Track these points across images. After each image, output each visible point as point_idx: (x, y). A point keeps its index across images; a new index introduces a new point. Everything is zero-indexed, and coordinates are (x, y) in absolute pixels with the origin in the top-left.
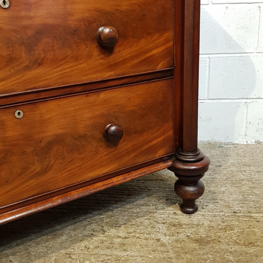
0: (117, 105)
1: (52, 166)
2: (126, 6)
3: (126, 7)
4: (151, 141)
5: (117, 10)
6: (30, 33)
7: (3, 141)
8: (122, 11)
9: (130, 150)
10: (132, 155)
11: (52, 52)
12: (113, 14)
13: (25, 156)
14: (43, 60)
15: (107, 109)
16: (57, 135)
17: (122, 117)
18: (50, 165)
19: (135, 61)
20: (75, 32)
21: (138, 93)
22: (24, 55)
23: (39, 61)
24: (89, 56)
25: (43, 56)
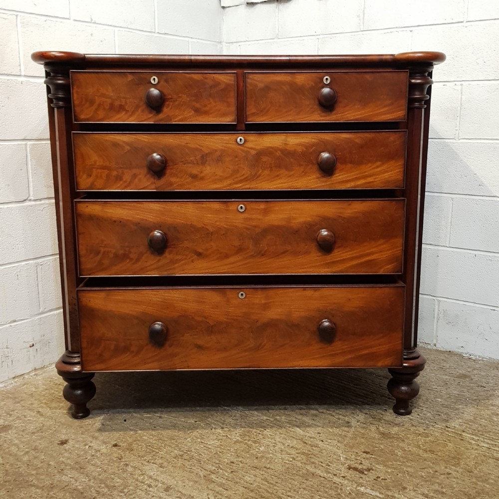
0: (334, 303)
1: (264, 345)
2: (349, 213)
3: (349, 215)
4: (371, 347)
5: (339, 216)
6: (258, 230)
7: (226, 315)
8: (344, 218)
9: (346, 350)
10: (349, 356)
11: (274, 247)
12: (335, 220)
13: (242, 331)
14: (266, 252)
15: (324, 305)
16: (272, 320)
17: (339, 316)
18: (263, 344)
19: (355, 262)
20: (296, 232)
21: (360, 295)
22: (251, 246)
23: (263, 252)
24: (307, 253)
25: (266, 248)
